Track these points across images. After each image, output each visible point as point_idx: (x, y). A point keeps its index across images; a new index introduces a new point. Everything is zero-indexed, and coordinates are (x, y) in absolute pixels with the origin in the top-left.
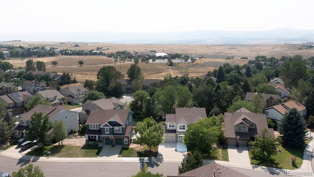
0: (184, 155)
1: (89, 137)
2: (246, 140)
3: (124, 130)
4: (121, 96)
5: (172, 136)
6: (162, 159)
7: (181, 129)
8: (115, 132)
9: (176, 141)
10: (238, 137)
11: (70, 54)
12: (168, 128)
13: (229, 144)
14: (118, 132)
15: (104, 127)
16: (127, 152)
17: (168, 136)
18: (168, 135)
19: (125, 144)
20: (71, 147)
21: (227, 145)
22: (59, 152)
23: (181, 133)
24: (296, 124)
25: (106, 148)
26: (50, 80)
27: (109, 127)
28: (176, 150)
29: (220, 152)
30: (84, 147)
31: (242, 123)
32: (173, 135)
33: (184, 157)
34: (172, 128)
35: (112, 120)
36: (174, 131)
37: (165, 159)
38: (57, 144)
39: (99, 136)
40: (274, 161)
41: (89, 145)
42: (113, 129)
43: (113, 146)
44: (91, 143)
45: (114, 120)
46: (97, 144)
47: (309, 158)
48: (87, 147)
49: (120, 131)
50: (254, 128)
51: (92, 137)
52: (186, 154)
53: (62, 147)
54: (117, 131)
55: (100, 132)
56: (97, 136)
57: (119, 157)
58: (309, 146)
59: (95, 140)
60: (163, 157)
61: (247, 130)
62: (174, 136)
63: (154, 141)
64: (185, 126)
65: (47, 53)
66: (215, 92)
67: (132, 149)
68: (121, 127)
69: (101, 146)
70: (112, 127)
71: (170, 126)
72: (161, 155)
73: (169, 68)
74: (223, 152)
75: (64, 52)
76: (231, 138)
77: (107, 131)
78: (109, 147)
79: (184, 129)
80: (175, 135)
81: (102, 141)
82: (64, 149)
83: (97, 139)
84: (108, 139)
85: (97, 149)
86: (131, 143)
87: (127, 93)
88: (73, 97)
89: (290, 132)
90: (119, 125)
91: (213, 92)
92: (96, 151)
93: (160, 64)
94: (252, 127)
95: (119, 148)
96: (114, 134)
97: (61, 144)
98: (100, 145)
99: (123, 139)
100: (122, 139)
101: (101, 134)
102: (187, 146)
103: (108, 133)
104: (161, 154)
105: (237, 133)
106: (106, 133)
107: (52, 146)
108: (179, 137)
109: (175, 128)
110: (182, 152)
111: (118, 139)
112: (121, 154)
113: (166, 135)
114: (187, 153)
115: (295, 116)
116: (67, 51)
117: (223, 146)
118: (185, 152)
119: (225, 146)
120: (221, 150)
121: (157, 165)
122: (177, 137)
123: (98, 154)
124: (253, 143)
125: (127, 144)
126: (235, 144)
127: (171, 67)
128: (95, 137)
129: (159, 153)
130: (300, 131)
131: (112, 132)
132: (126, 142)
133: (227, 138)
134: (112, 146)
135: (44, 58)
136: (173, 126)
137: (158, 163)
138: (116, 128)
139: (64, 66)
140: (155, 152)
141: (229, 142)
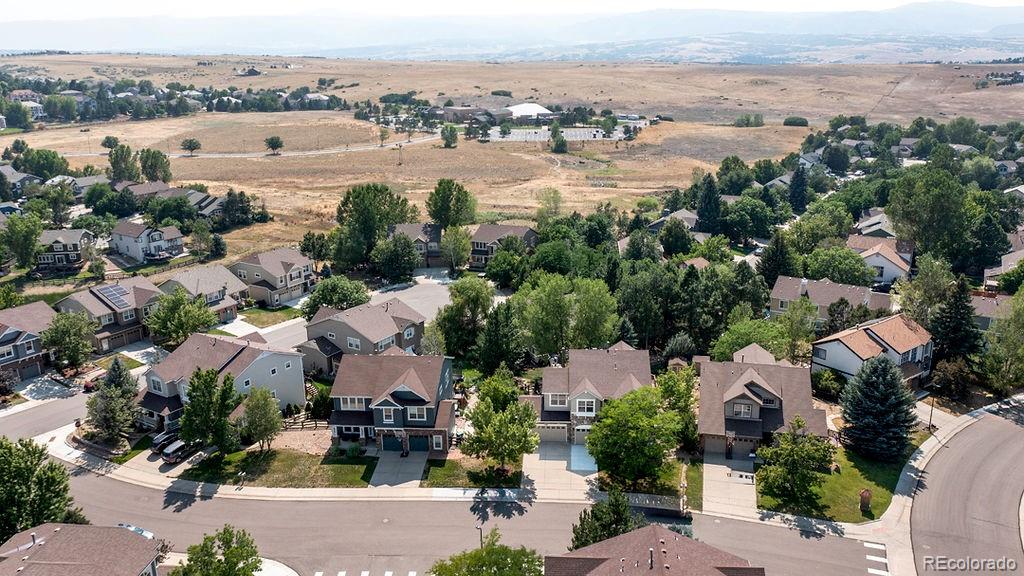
0: (589, 482)
1: (340, 431)
2: (751, 442)
3: (433, 414)
4: (411, 275)
5: (558, 428)
6: (533, 493)
7: (581, 409)
8: (409, 419)
9: (570, 440)
10: (731, 435)
11: (236, 109)
12: (550, 406)
13: (707, 449)
14: (417, 420)
15: (381, 408)
16: (442, 472)
17: (549, 428)
18: (549, 425)
19: (435, 448)
20: (294, 458)
21: (703, 452)
22: (265, 472)
23: (581, 420)
24: (885, 398)
25: (387, 461)
26: (190, 215)
27: (393, 408)
28: (568, 468)
29: (684, 475)
30: (329, 459)
31: (743, 396)
32: (561, 425)
33: (588, 487)
34: (558, 407)
35: (401, 387)
36: (564, 415)
37: (542, 494)
38: (256, 447)
39: (366, 429)
40: (817, 501)
41: (343, 452)
42: (404, 411)
43: (405, 455)
44: (346, 445)
45: (407, 389)
46: (363, 448)
47: (910, 488)
48: (335, 457)
49: (421, 416)
50: (777, 407)
51: (348, 429)
52: (596, 479)
53: (270, 455)
54: (413, 416)
55: (368, 417)
56: (362, 428)
57: (421, 486)
58: (921, 452)
59: (355, 438)
60: (536, 486)
61: (755, 414)
62: (563, 428)
64: (592, 403)
65: (162, 106)
66: (682, 285)
67: (455, 465)
68: (425, 407)
69: (373, 455)
70: (400, 408)
71: (554, 402)
72: (531, 482)
73: (552, 161)
74: (691, 474)
75: (215, 101)
76: (713, 436)
77: (388, 417)
78: (394, 455)
79: (590, 410)
80: (566, 426)
81: (374, 440)
82: (276, 463)
83: (362, 436)
84: (390, 436)
85: (363, 464)
86: (451, 445)
87: (428, 266)
88: (273, 288)
89: (869, 420)
90: (420, 402)
91: (676, 288)
92: (362, 468)
93: (525, 147)
94: (770, 406)
95: (419, 461)
96: (406, 424)
97: (266, 447)
98: (371, 451)
99: (431, 436)
100: (426, 438)
101: (373, 424)
103: (391, 421)
104: (530, 477)
105: (730, 423)
106: (386, 421)
107: (243, 454)
108: (578, 430)
109: (566, 406)
110: (584, 473)
111: (416, 437)
112: (427, 478)
113: (543, 425)
114: (596, 475)
115: (884, 379)
116: (225, 99)
117: (693, 455)
118: (592, 472)
119: (697, 456)
120: (685, 467)
121: (521, 511)
122: (571, 430)
123: (367, 478)
124: (768, 451)
125: (441, 448)
126: (723, 449)
127: (560, 157)
128: (357, 429)
129: (526, 474)
130: (895, 417)
131: (402, 419)
132: (438, 445)
133: (701, 436)
134: (402, 456)
135: (154, 122)
136: (563, 403)
137: (523, 504)
138: (412, 410)
139: (220, 153)
140: (514, 474)
141: (708, 446)
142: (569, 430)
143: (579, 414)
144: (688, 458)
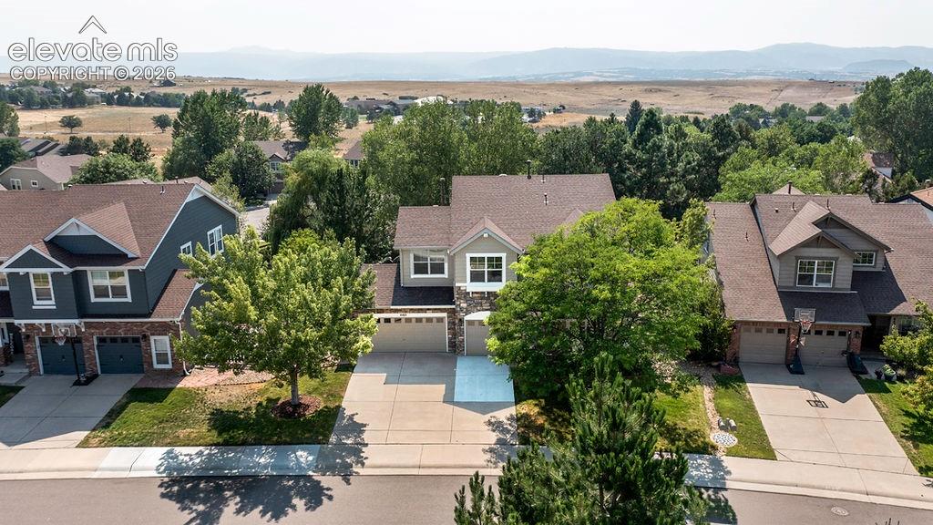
0: (496, 426)
2: (842, 334)
3: (145, 287)
5: (429, 320)
6: (358, 453)
7: (477, 277)
8: (93, 299)
10: (806, 317)
12: (412, 277)
13: (744, 357)
14: (111, 299)
15: (22, 271)
16: (153, 412)
17: (409, 320)
18: (409, 315)
19: (156, 366)
21: (736, 361)
23: (477, 300)
27: (48, 271)
28: (449, 399)
31: (816, 241)
32: (435, 313)
33: (493, 437)
34: (429, 278)
35: (78, 226)
36: (443, 294)
37: (379, 456)
42: (79, 279)
43: (85, 382)
45: (86, 230)
49: (119, 291)
50: (879, 268)
52: (511, 418)
54: (101, 292)
57: (84, 444)
60: (366, 437)
61: (842, 278)
62: (440, 320)
63: (297, 340)
64: (499, 259)
67: (192, 397)
68: (125, 268)
69: (9, 382)
70: (66, 270)
71: (420, 269)
72: (358, 429)
75: (115, 97)
76: (758, 326)
77: (43, 295)
78: (61, 384)
79: (495, 276)
80: (445, 315)
81: (24, 355)
90: (115, 257)
94: (866, 267)
95: (112, 390)
96: (83, 309)
99: (145, 337)
100: (140, 341)
101: (10, 315)
102: (512, 370)
103: (50, 304)
104: (356, 419)
105: (790, 299)
106: (39, 304)
108: (471, 323)
109: (446, 275)
110: (485, 408)
111: (114, 340)
112: (106, 427)
113: (397, 315)
114: (512, 411)
116: (127, 94)
117: (718, 367)
118: (502, 406)
119: (727, 368)
120: (708, 392)
121: (315, 495)
122: (456, 324)
125: (169, 366)
126: (781, 357)
129: (347, 413)
131: (76, 298)
132: (162, 358)
133: (735, 325)
134: (78, 383)
135: (45, 111)
136: (438, 268)
137: (326, 481)
138: (98, 277)
139: (105, 132)
140: (320, 413)
141: (748, 346)
142: (452, 324)
143: (472, 287)
144: (709, 374)
